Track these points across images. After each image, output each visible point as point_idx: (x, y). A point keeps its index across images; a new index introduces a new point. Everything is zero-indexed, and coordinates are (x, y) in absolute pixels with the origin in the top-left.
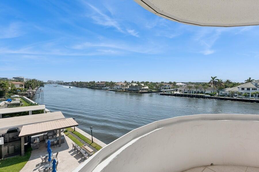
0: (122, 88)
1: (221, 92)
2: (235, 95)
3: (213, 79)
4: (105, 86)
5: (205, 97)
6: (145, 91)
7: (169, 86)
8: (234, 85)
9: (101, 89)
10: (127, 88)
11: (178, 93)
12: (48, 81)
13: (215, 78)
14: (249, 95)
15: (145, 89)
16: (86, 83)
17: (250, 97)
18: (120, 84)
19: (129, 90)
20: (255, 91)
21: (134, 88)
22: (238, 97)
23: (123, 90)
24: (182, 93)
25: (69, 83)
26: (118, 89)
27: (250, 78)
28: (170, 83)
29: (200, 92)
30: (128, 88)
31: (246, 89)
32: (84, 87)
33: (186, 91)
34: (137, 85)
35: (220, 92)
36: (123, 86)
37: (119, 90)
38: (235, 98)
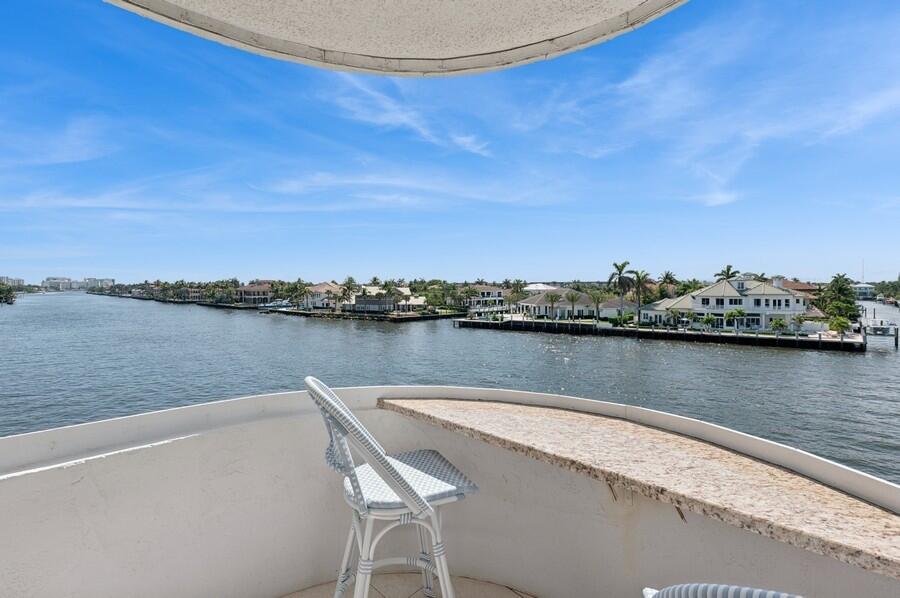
0: (332, 305)
1: (646, 312)
2: (683, 322)
3: (620, 269)
4: (273, 299)
5: (596, 330)
6: (411, 314)
7: (499, 295)
8: (686, 288)
9: (256, 308)
10: (346, 302)
11: (518, 317)
12: (48, 279)
13: (624, 266)
14: (722, 320)
15: (414, 308)
16: (199, 286)
17: (725, 328)
18: (323, 290)
19: (355, 311)
20: (738, 307)
21: (374, 303)
22: (689, 327)
23: (334, 310)
24: (529, 320)
25: (134, 286)
26: (315, 308)
27: (729, 268)
28: (507, 284)
29: (586, 313)
30: (353, 302)
31: (713, 302)
32: (189, 303)
33: (542, 313)
34: (384, 292)
35: (643, 312)
36: (335, 297)
37: (318, 312)
38: (681, 330)
